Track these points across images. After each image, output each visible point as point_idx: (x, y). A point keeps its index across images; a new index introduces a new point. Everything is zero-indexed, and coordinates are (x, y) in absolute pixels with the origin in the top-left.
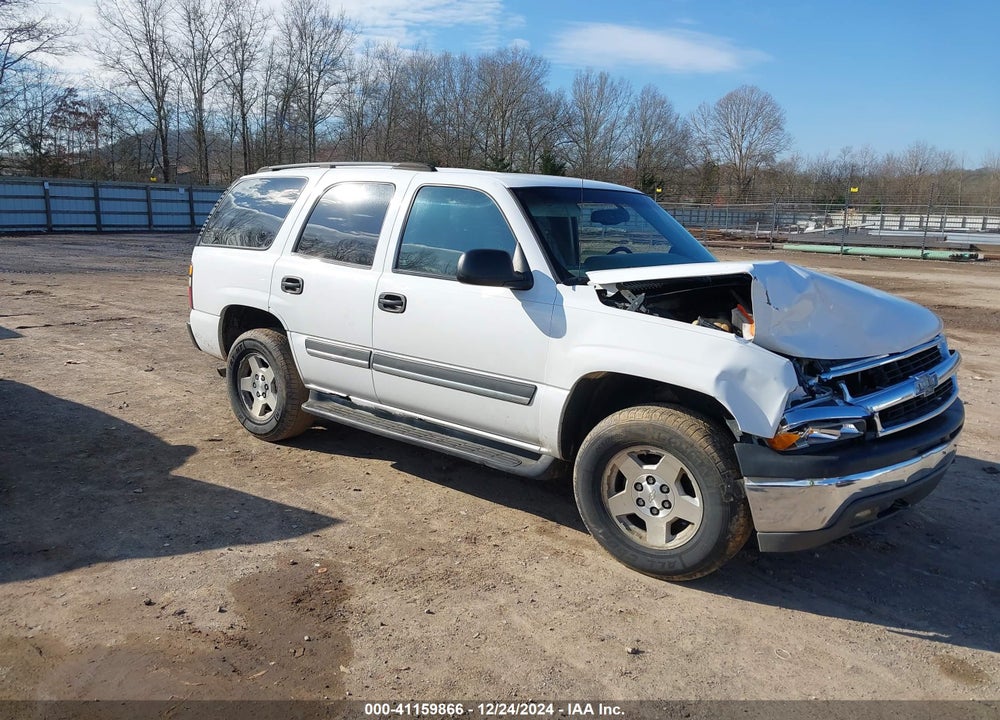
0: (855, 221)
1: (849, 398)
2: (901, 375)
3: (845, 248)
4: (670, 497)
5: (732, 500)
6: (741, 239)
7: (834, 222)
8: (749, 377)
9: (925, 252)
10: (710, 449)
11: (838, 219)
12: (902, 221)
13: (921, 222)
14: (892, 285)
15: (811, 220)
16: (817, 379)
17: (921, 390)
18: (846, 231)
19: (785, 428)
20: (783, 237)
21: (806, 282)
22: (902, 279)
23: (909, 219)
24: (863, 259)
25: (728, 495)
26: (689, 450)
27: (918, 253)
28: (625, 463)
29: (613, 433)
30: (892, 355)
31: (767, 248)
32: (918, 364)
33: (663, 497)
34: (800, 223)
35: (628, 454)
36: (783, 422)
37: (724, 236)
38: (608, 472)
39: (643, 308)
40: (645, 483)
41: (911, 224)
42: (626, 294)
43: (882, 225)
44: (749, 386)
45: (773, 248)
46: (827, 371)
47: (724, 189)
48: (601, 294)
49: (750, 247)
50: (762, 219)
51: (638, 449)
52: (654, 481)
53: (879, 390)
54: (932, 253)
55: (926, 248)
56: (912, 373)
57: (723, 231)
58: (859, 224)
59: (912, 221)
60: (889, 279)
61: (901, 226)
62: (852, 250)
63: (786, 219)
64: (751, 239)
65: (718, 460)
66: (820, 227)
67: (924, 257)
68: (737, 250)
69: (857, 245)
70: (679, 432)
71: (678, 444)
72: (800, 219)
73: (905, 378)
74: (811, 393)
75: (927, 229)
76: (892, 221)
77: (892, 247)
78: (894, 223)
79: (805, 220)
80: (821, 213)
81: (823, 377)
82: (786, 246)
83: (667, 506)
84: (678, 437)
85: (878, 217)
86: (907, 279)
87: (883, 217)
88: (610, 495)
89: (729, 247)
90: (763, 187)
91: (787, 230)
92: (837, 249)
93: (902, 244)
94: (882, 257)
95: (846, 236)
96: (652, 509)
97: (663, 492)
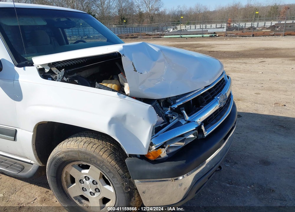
0: (183, 27)
1: (187, 118)
2: (211, 97)
3: (181, 36)
4: (98, 186)
5: (129, 190)
6: (151, 35)
7: (178, 28)
8: (128, 119)
9: (203, 35)
10: (113, 163)
11: (179, 27)
12: (195, 27)
13: (200, 27)
14: (195, 46)
15: (171, 28)
16: (169, 109)
17: (221, 103)
18: (181, 30)
19: (154, 148)
20: (163, 34)
21: (158, 54)
22: (198, 44)
23: (197, 26)
24: (187, 39)
25: (127, 188)
26: (101, 165)
27: (201, 35)
28: (72, 171)
29: (60, 156)
30: (206, 87)
31: (159, 37)
32: (218, 89)
33: (95, 186)
34: (168, 29)
35: (72, 166)
36: (152, 144)
37: (147, 35)
38: (64, 175)
39: (65, 79)
40: (84, 180)
41: (198, 27)
42: (54, 69)
43: (190, 28)
44: (129, 124)
45: (161, 37)
46: (175, 103)
47: (146, 20)
48: (41, 71)
49: (154, 38)
50: (157, 29)
51: (76, 163)
52: (89, 179)
53: (202, 108)
54: (205, 35)
55: (203, 34)
56: (215, 95)
57: (146, 33)
58: (184, 28)
59: (198, 26)
60: (194, 44)
61: (195, 28)
62: (183, 36)
63: (164, 28)
64: (154, 35)
65: (119, 168)
66: (174, 30)
67: (203, 37)
68: (150, 39)
69: (184, 35)
70: (95, 154)
71: (95, 161)
72: (168, 28)
73: (213, 98)
74: (167, 119)
75: (202, 28)
76: (193, 27)
77: (194, 34)
78: (193, 28)
79: (170, 28)
80: (174, 26)
81: (172, 107)
82: (165, 36)
83: (98, 191)
84: (94, 157)
85: (189, 26)
86: (199, 44)
87: (190, 26)
88: (68, 186)
89: (148, 38)
90: (157, 19)
91: (165, 32)
92: (179, 36)
93: (196, 33)
94: (192, 37)
95: (181, 32)
96: (91, 192)
97: (94, 184)
